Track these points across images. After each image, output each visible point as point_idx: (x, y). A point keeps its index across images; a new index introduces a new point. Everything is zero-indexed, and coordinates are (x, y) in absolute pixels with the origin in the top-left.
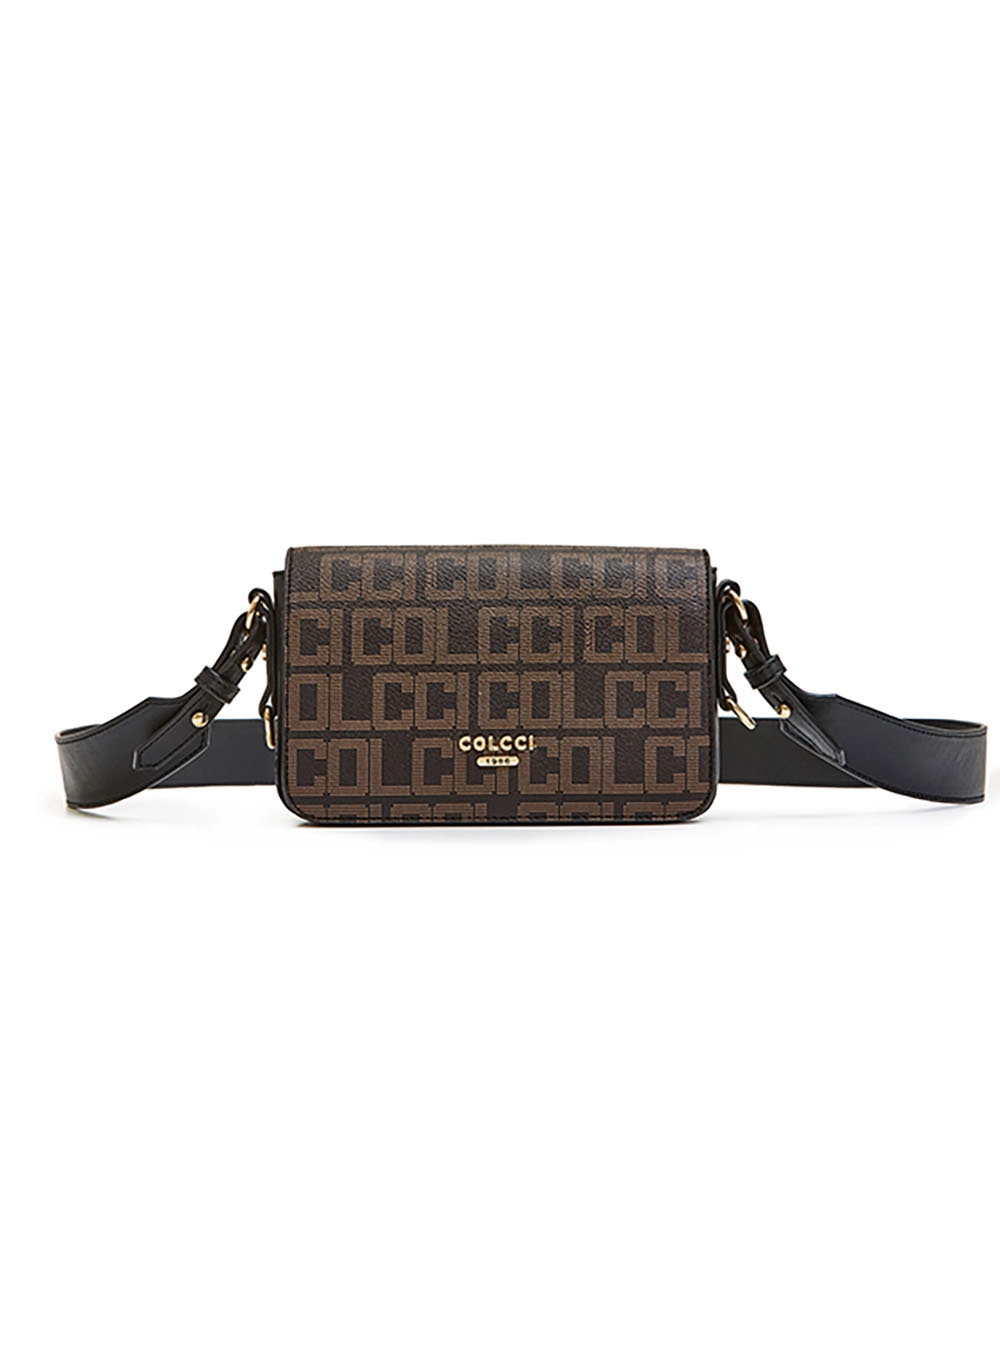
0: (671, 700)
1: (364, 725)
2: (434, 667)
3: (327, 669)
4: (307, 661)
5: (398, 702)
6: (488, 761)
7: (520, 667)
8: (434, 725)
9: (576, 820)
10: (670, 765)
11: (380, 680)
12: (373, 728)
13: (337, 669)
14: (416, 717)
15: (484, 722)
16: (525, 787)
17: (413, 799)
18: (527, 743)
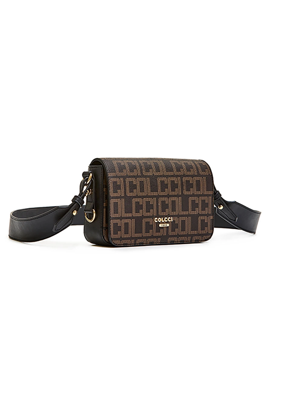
0: (205, 205)
1: (130, 215)
2: (147, 196)
3: (120, 197)
4: (115, 195)
5: (139, 207)
6: (162, 225)
7: (168, 196)
8: (148, 214)
9: (181, 243)
10: (204, 225)
11: (134, 200)
12: (133, 216)
13: (123, 197)
14: (143, 212)
15: (160, 213)
16: (170, 233)
17: (142, 238)
18: (171, 219)
